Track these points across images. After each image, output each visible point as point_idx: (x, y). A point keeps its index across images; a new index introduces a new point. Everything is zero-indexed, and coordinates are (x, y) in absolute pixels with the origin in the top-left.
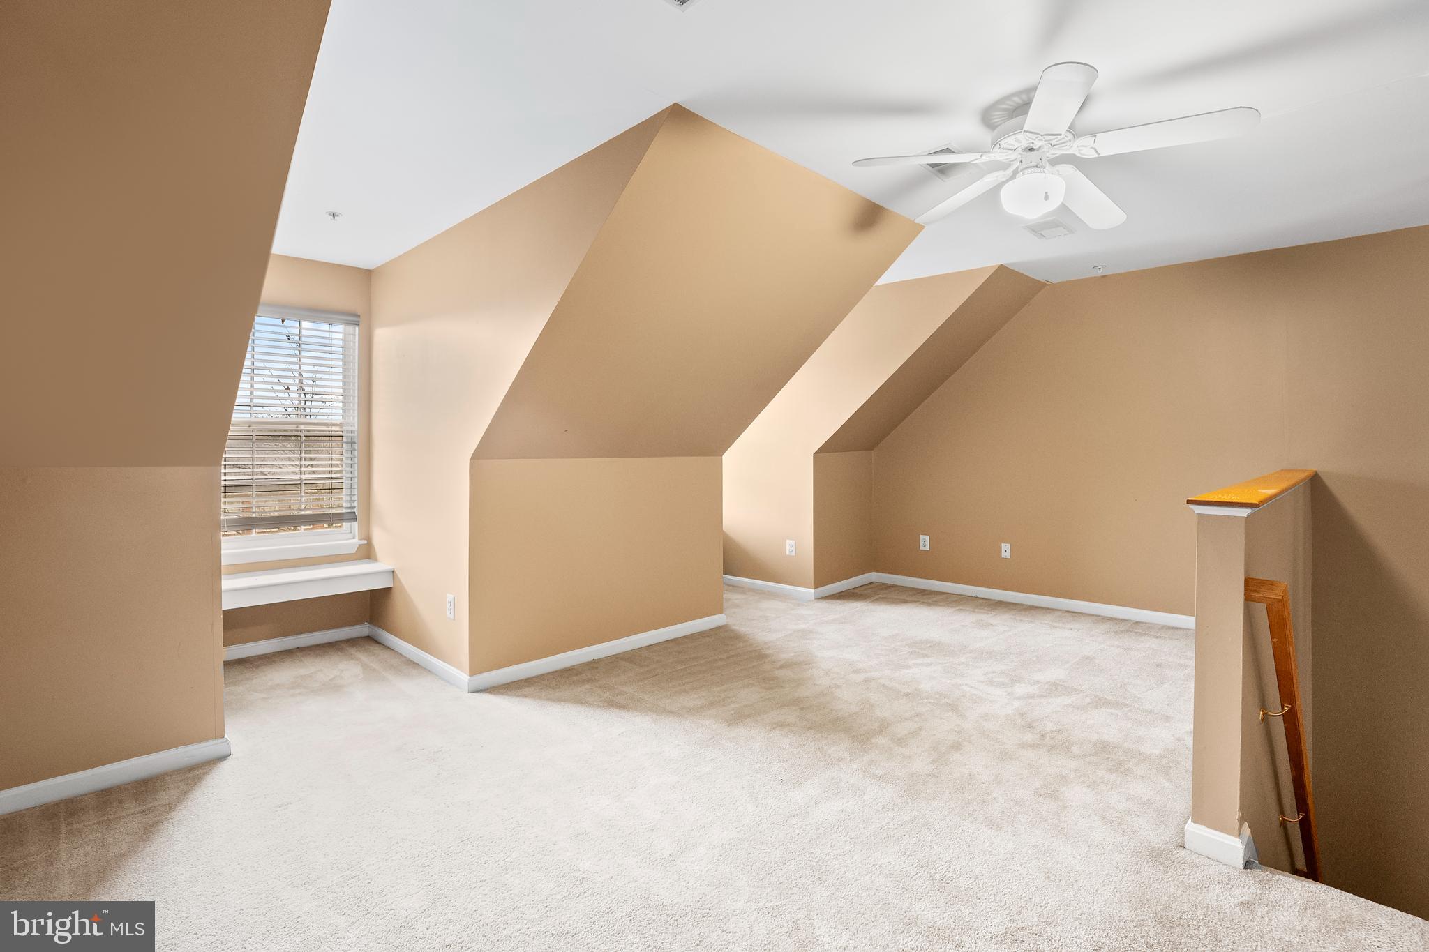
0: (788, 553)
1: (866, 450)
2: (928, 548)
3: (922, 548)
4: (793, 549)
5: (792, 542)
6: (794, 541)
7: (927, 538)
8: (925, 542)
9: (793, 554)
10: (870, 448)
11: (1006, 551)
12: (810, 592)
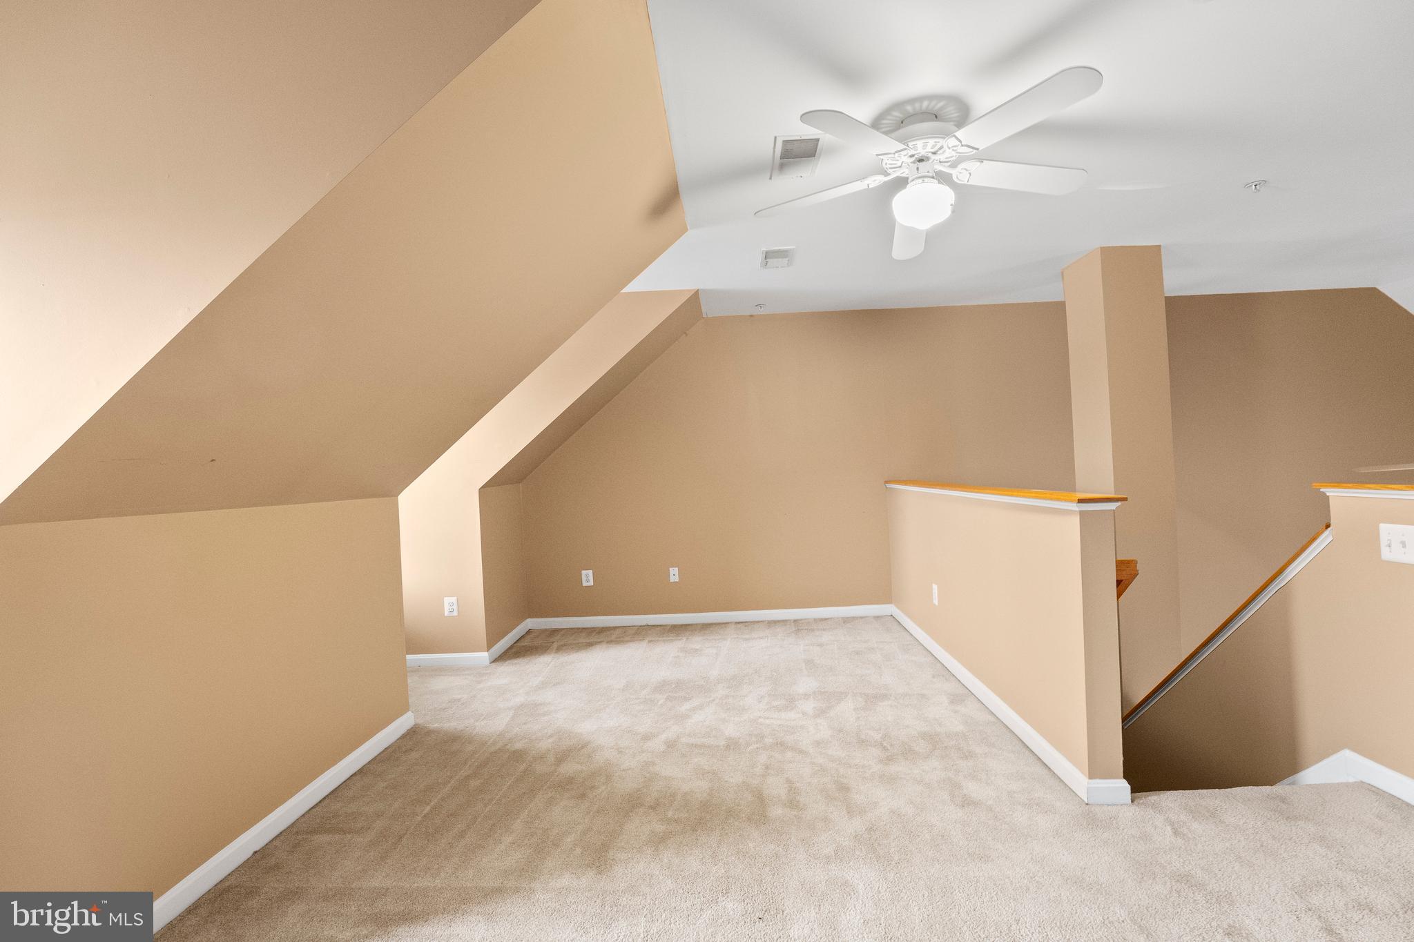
0: (446, 613)
1: (517, 482)
2: (591, 583)
3: (585, 584)
4: (455, 607)
5: (454, 599)
6: (455, 598)
7: (590, 572)
8: (588, 578)
9: (455, 613)
10: (519, 481)
11: (674, 574)
12: (484, 656)
